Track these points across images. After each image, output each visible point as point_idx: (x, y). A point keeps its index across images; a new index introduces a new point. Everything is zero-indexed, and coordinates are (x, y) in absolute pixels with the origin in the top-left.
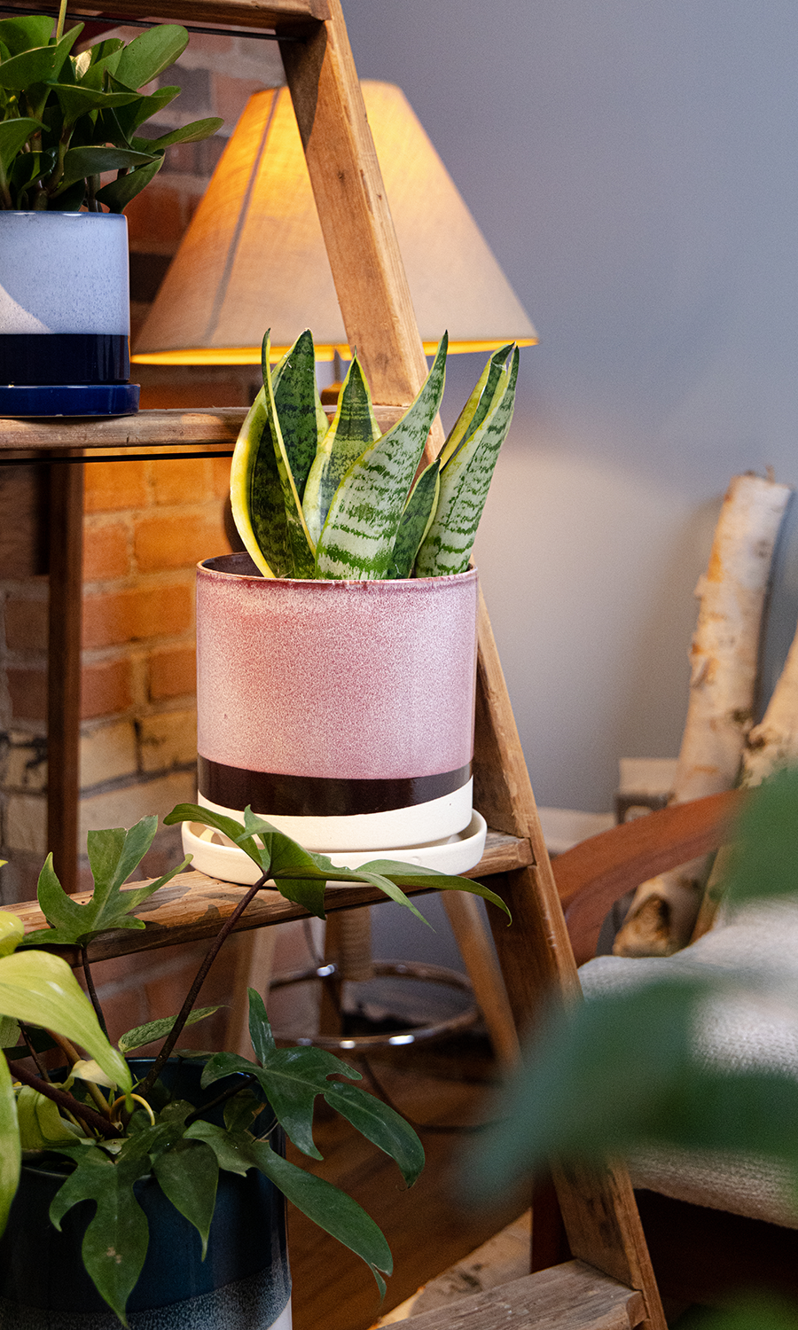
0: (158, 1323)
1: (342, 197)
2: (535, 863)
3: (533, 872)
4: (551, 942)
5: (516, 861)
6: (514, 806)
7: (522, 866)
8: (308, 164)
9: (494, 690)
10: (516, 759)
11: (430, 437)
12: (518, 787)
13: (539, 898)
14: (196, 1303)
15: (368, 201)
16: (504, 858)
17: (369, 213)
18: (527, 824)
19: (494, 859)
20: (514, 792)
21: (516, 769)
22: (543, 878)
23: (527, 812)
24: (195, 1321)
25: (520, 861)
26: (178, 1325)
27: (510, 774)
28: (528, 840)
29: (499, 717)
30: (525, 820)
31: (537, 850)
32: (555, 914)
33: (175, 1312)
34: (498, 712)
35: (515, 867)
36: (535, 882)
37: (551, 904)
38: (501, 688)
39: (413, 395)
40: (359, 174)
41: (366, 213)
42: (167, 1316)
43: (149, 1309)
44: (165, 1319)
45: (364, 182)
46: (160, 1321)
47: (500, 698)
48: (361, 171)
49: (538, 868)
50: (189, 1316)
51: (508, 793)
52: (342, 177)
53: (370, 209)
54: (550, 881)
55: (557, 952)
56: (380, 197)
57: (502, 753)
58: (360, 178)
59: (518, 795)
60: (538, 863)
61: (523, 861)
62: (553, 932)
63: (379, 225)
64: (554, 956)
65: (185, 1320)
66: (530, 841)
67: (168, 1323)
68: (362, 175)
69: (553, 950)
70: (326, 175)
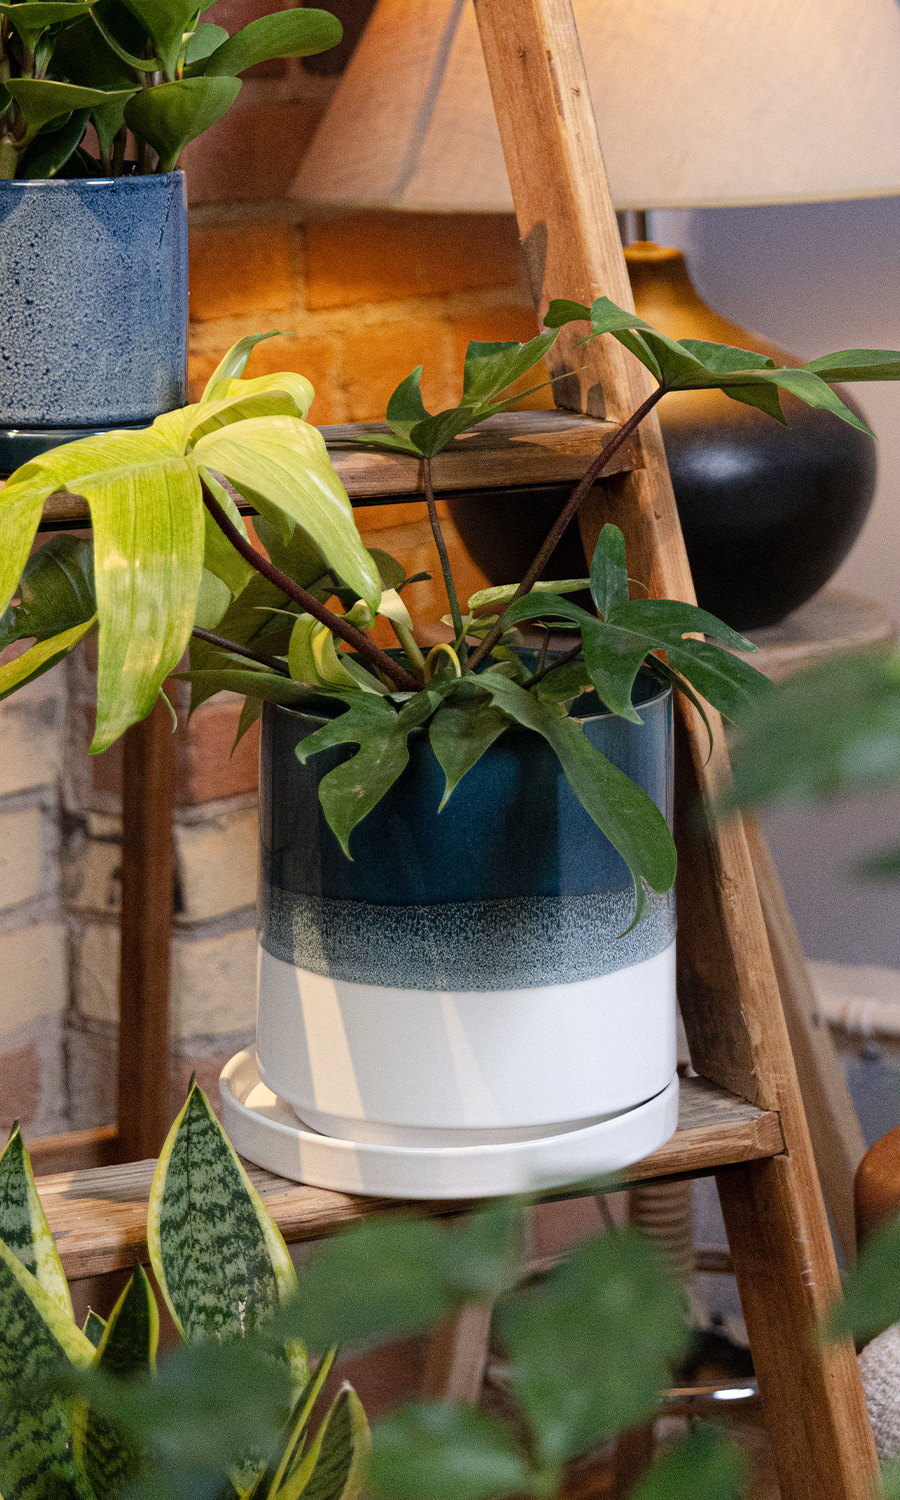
0: (424, 925)
1: (523, 87)
2: (785, 1152)
3: (782, 1164)
4: (806, 1278)
5: (751, 1149)
6: (755, 1060)
7: (763, 1155)
8: (479, 26)
9: (731, 875)
10: (762, 986)
11: (644, 472)
12: (764, 1030)
13: (791, 1210)
14: (475, 910)
15: (558, 100)
16: (730, 1142)
17: (559, 118)
18: (775, 1090)
19: (712, 1143)
20: (756, 1038)
21: (760, 1002)
22: (799, 1176)
23: (776, 1070)
24: (474, 934)
25: (759, 1146)
26: (450, 933)
27: (752, 1010)
28: (776, 1116)
29: (736, 918)
30: (773, 1083)
31: (789, 1130)
32: (815, 1232)
33: (446, 915)
34: (736, 911)
35: (751, 1157)
36: (784, 1181)
37: (809, 1218)
38: (743, 873)
39: (618, 406)
40: (546, 57)
41: (555, 118)
42: (436, 918)
43: (413, 905)
44: (433, 921)
45: (552, 70)
46: (427, 923)
47: (742, 888)
48: (549, 52)
49: (789, 1160)
50: (466, 925)
51: (747, 1039)
52: (523, 55)
53: (561, 113)
54: (809, 1182)
55: (816, 1295)
56: (577, 92)
57: (740, 977)
58: (547, 61)
59: (762, 1044)
60: (791, 1152)
61: (765, 1147)
62: (810, 1263)
63: (573, 137)
64: (811, 1299)
65: (461, 929)
66: (780, 1117)
67: (437, 928)
68: (550, 59)
69: (809, 1289)
70: (504, 49)
